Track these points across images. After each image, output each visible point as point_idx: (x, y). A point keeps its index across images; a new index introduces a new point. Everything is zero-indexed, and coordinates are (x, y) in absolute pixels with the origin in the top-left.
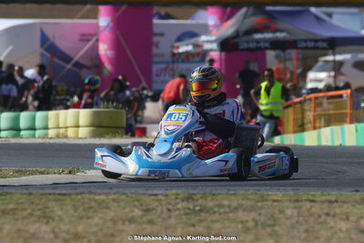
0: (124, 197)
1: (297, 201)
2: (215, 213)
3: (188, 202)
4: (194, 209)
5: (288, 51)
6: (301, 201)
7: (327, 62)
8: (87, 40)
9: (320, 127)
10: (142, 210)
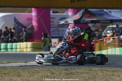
0: (44, 69)
1: (102, 71)
2: (75, 74)
3: (66, 71)
4: (68, 73)
7: (110, 27)
8: (30, 20)
9: (107, 49)
10: (51, 73)
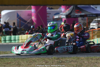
0: (40, 59)
1: (88, 59)
2: (65, 63)
3: (58, 60)
4: (59, 62)
5: (85, 18)
6: (89, 59)
7: (96, 20)
8: (30, 16)
9: (94, 39)
10: (45, 62)
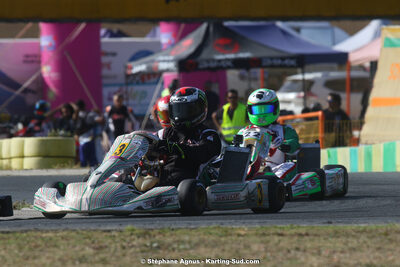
0: (73, 234)
1: (264, 234)
2: (174, 250)
3: (145, 238)
4: (151, 246)
5: (253, 70)
6: (268, 235)
7: (296, 81)
8: (32, 62)
10: (94, 248)
